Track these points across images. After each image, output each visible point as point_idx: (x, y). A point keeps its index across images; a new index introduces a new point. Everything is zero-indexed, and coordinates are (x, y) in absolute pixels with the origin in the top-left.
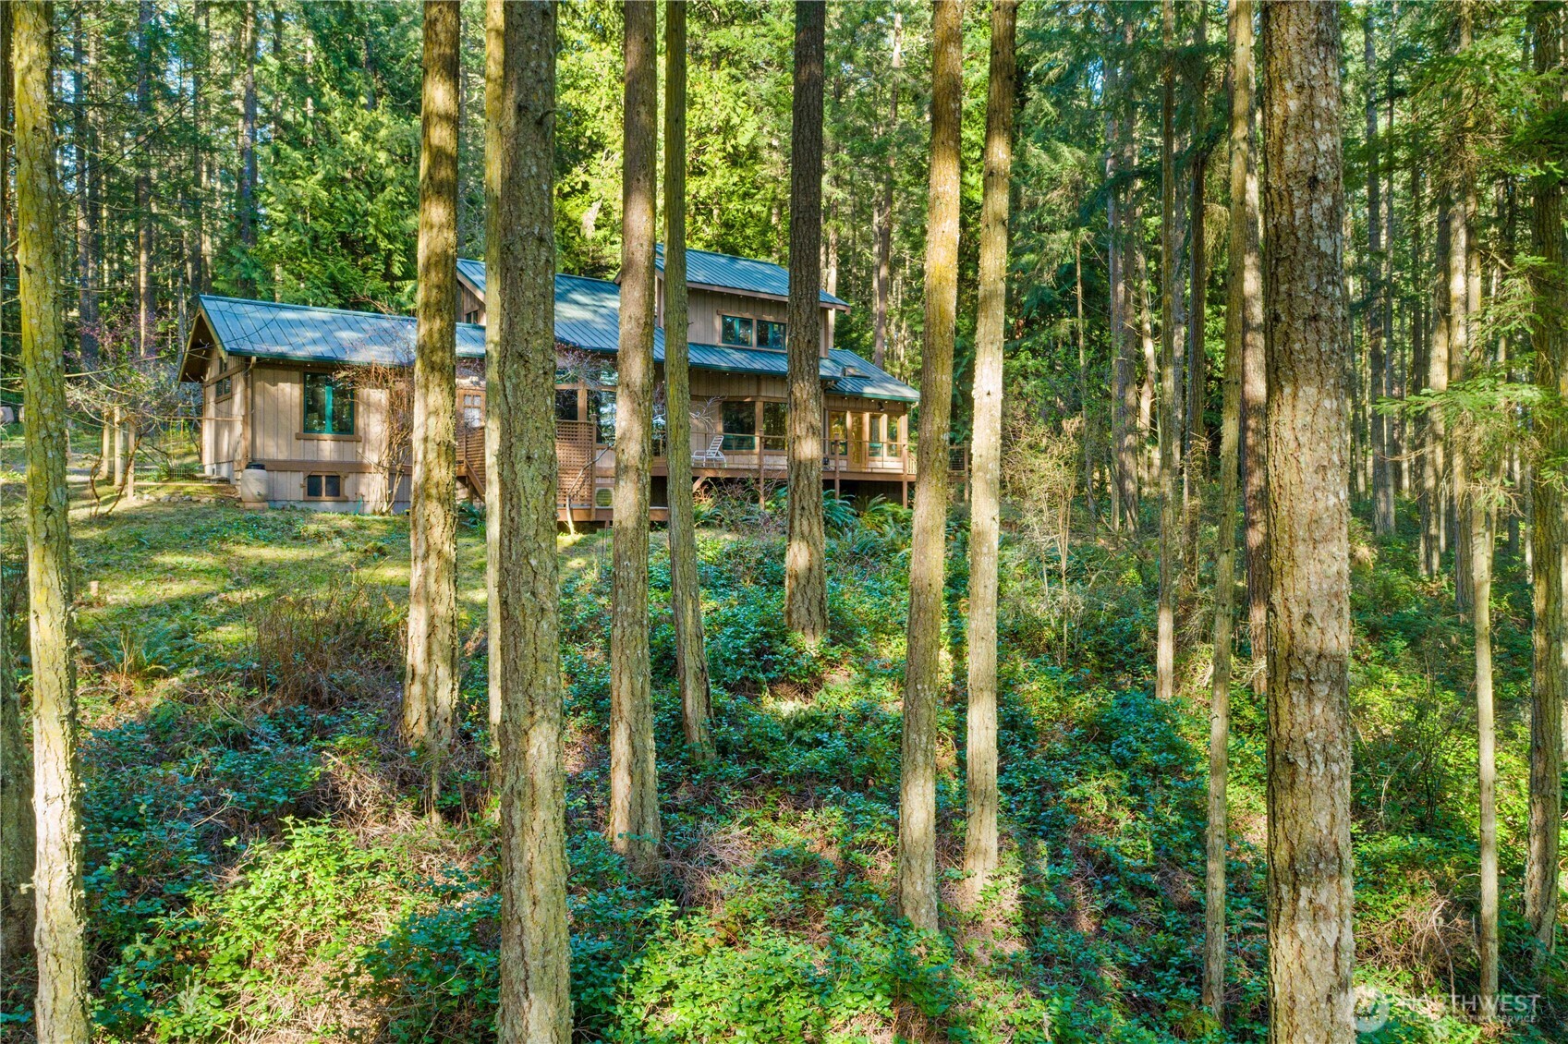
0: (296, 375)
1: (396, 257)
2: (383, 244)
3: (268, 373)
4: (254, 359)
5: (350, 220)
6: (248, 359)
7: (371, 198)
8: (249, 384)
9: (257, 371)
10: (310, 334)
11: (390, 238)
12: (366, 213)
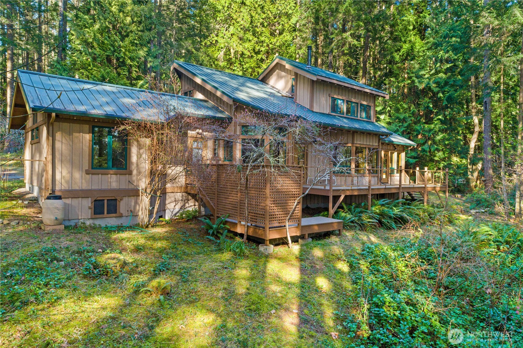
0: (86, 127)
1: (134, 69)
2: (129, 62)
3: (66, 125)
4: (54, 114)
5: (112, 49)
6: (49, 116)
7: (122, 40)
8: (51, 135)
9: (56, 124)
10: (104, 99)
11: (132, 59)
12: (120, 46)
